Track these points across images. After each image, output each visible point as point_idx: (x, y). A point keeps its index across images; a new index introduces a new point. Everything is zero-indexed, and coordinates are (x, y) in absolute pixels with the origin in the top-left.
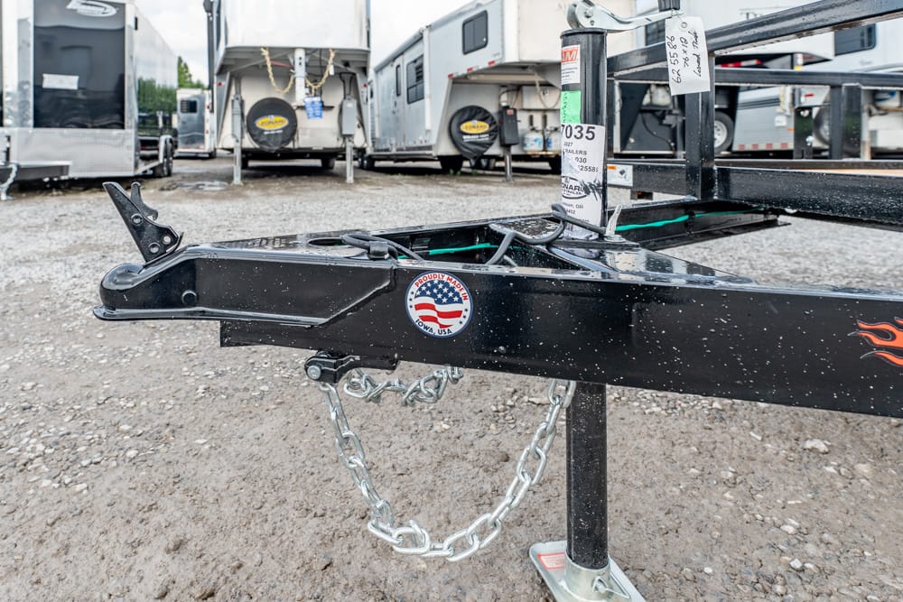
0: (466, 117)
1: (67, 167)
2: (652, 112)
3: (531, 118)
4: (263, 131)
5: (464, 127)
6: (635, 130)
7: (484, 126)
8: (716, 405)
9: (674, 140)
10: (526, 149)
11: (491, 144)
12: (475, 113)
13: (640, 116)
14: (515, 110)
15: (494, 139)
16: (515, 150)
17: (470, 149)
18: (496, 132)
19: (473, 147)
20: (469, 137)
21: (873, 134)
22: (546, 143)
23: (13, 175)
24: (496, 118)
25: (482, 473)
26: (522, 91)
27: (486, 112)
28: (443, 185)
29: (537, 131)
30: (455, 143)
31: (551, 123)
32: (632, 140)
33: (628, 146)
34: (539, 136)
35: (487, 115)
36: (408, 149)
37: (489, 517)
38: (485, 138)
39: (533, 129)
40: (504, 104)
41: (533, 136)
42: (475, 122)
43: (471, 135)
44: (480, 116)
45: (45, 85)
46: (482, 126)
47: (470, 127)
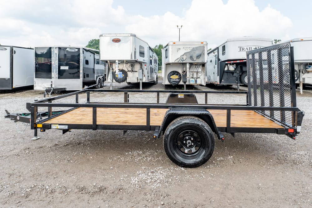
0: (172, 74)
1: (66, 88)
3: (193, 74)
4: (117, 78)
5: (171, 77)
6: (224, 78)
9: (237, 80)
10: (190, 83)
11: (180, 82)
12: (174, 73)
15: (180, 80)
16: (187, 83)
18: (181, 78)
19: (174, 83)
21: (304, 79)
22: (196, 81)
23: (52, 91)
24: (181, 74)
27: (178, 72)
29: (193, 78)
30: (169, 81)
32: (223, 81)
38: (178, 80)
40: (184, 70)
41: (192, 80)
42: (175, 76)
43: (173, 79)
44: (177, 74)
45: (61, 69)
46: (176, 77)
47: (173, 77)
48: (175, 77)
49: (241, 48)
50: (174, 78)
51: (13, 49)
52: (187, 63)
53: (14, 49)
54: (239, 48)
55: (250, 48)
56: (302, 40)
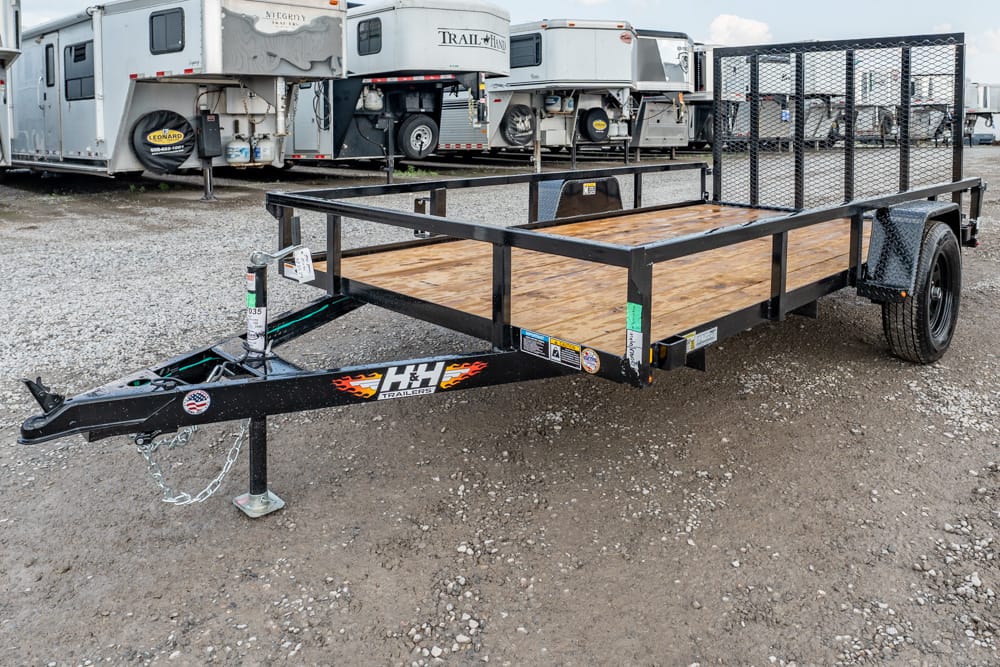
0: (153, 125)
2: (367, 116)
3: (236, 124)
5: (152, 138)
6: (350, 135)
7: (178, 136)
8: (340, 410)
9: (386, 144)
10: (230, 160)
11: (186, 157)
12: (166, 119)
13: (353, 120)
14: (217, 116)
15: (191, 150)
16: (216, 162)
17: (160, 165)
18: (193, 142)
19: (162, 161)
20: (158, 149)
21: (543, 133)
22: (254, 152)
24: (193, 125)
25: (206, 480)
26: (225, 93)
27: (180, 117)
28: (124, 211)
29: (243, 140)
30: (139, 156)
31: (260, 130)
32: (345, 147)
33: (342, 152)
34: (246, 146)
35: (182, 122)
36: (67, 160)
37: (216, 480)
38: (180, 150)
39: (239, 138)
40: (203, 108)
41: (238, 146)
42: (168, 132)
43: (161, 147)
44: (172, 123)
46: (174, 136)
47: (160, 137)
48: (166, 139)
49: (447, 36)
50: (165, 142)
52: (276, 77)
54: (442, 34)
55: (473, 37)
56: (572, 26)
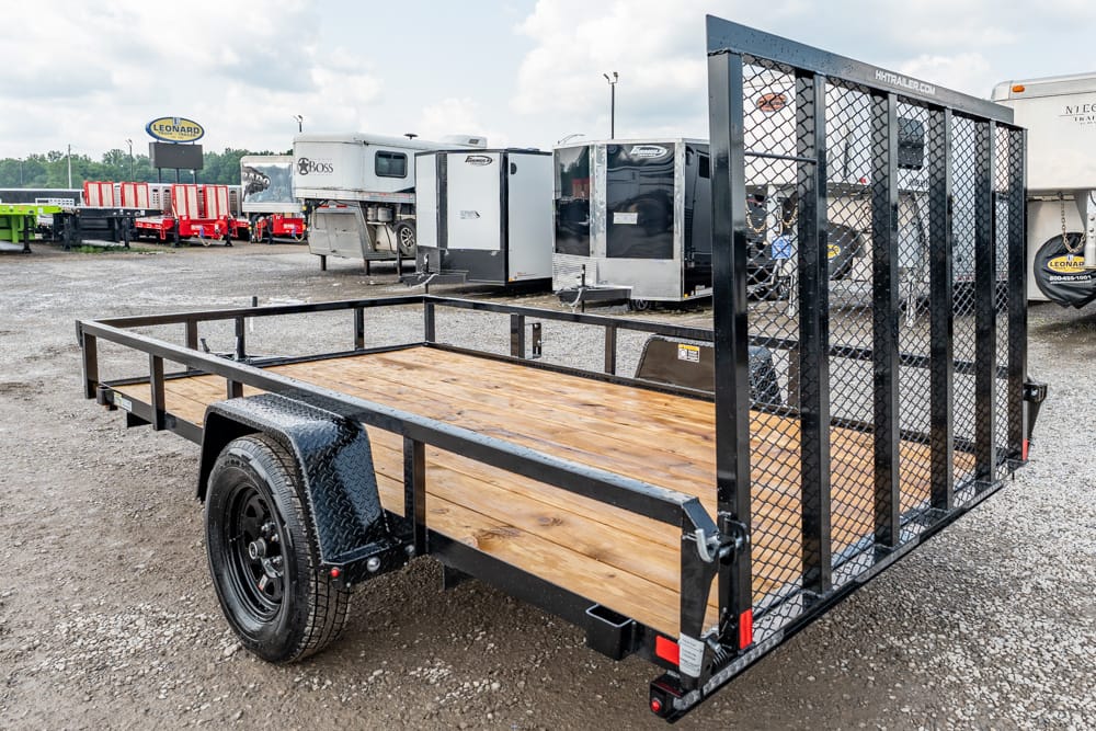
1: (630, 291)
42: (1072, 258)
45: (616, 221)
47: (1061, 264)
48: (1071, 266)
51: (505, 160)
53: (512, 158)
